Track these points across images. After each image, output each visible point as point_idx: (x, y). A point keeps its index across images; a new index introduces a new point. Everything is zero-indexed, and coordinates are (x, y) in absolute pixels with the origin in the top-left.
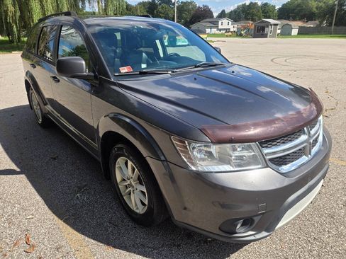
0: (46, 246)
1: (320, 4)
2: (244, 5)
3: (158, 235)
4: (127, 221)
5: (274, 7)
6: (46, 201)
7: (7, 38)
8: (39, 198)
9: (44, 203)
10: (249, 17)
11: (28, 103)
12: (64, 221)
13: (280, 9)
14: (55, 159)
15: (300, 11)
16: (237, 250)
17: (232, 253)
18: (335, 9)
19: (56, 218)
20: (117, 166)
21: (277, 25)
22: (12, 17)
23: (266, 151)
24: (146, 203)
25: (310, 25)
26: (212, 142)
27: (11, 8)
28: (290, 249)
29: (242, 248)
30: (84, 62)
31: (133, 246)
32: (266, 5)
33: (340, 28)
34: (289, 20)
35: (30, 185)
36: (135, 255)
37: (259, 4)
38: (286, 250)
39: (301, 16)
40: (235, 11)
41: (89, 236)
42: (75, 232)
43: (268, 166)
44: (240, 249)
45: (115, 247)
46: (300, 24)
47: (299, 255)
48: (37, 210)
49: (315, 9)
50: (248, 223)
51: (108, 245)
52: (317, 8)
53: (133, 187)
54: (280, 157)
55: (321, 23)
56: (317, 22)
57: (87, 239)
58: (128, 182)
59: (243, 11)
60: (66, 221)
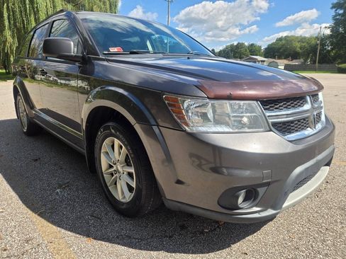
0: (14, 238)
1: (303, 44)
2: (232, 46)
3: (146, 227)
4: (112, 214)
5: (260, 47)
6: (21, 197)
7: (4, 71)
8: (13, 194)
9: (18, 198)
10: (237, 55)
11: (16, 117)
12: (39, 215)
13: (266, 49)
14: (36, 160)
15: (284, 51)
16: (239, 241)
17: (233, 244)
18: (317, 49)
19: (30, 212)
20: (102, 151)
21: (264, 61)
22: (10, 47)
23: (268, 114)
24: (134, 185)
25: (295, 63)
26: (208, 98)
27: (10, 39)
28: (300, 239)
29: (244, 238)
30: (72, 43)
31: (118, 237)
32: (252, 45)
33: (324, 65)
34: (274, 58)
35: (5, 182)
36: (119, 246)
37: (246, 44)
38: (295, 240)
39: (286, 55)
40: (224, 51)
41: (66, 229)
42: (50, 225)
43: (271, 130)
44: (241, 239)
45: (95, 239)
46: (286, 62)
47: (311, 244)
48: (8, 204)
49: (298, 49)
50: (251, 195)
51: (88, 236)
52: (301, 48)
53: (119, 172)
54: (284, 123)
55: (306, 61)
56: (302, 60)
57: (63, 231)
58: (115, 168)
59: (232, 51)
60: (41, 215)
